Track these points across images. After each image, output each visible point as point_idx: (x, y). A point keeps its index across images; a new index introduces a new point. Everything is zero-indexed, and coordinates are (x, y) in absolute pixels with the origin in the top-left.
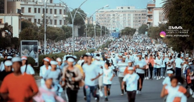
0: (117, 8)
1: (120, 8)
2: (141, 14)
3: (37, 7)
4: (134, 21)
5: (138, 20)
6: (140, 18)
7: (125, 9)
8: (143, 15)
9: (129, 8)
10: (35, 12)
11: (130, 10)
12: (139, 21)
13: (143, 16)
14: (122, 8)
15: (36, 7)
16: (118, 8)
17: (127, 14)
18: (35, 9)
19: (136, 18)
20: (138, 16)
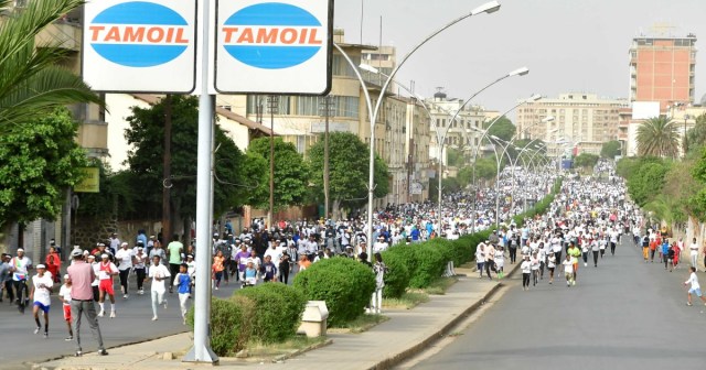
0: (561, 96)
1: (567, 96)
2: (609, 109)
3: (441, 118)
4: (594, 124)
5: (604, 121)
6: (606, 118)
7: (578, 99)
8: (612, 111)
9: (585, 97)
10: (438, 125)
11: (588, 101)
12: (606, 125)
13: (612, 115)
14: (571, 97)
15: (438, 117)
16: (563, 97)
17: (581, 110)
18: (438, 120)
19: (599, 119)
20: (602, 115)
